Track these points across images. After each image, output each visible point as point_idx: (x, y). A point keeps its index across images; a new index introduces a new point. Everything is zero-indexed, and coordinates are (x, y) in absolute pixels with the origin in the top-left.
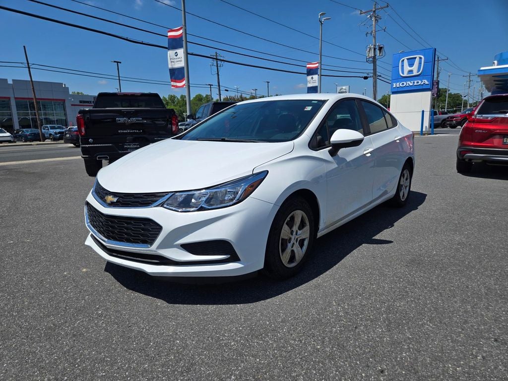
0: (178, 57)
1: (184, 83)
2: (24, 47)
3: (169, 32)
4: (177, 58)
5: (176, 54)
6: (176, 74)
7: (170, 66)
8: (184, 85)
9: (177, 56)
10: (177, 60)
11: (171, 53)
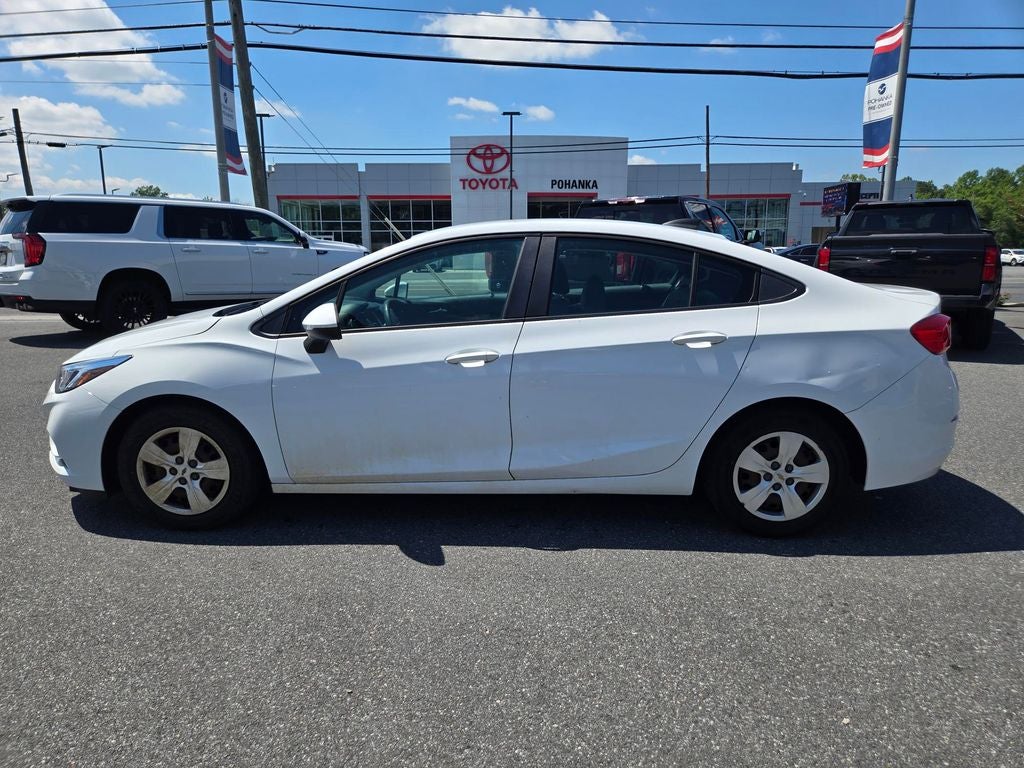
0: (885, 95)
1: (887, 154)
2: (708, 107)
3: (879, 39)
4: (879, 100)
5: (883, 89)
6: (876, 136)
7: (866, 119)
8: (886, 160)
9: (882, 93)
10: (882, 102)
11: (873, 87)
